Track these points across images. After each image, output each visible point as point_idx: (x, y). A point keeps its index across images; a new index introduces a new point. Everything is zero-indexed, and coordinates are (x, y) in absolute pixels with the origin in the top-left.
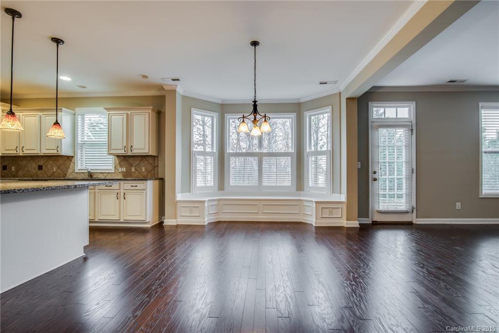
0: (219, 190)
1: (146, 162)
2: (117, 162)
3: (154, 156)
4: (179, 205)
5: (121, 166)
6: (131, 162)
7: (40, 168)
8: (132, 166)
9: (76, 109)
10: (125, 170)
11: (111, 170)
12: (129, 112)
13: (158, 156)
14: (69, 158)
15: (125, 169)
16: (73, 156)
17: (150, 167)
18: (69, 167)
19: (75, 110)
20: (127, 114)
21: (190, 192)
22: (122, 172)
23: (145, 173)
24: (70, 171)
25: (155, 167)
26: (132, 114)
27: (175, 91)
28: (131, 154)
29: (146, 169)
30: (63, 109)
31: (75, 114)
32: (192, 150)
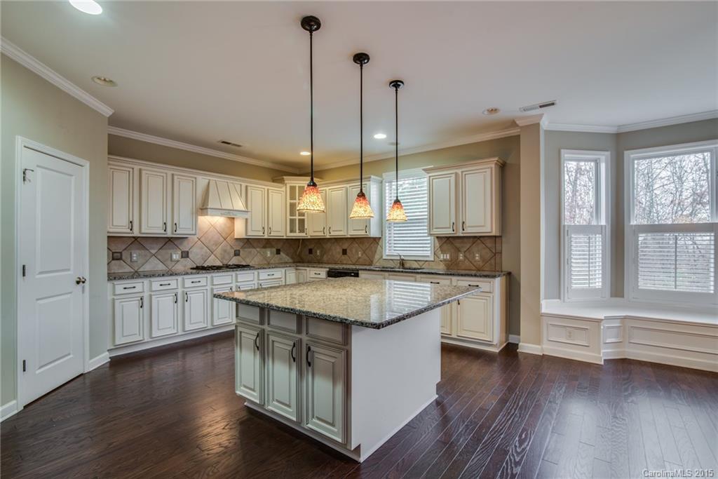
0: (611, 296)
1: (481, 246)
2: (438, 245)
3: (495, 237)
4: (545, 321)
5: (443, 252)
6: (458, 245)
7: (344, 252)
8: (459, 251)
9: (384, 174)
10: (448, 257)
11: (428, 256)
12: (459, 171)
13: (500, 237)
14: (376, 240)
15: (448, 255)
16: (380, 238)
17: (488, 255)
18: (376, 252)
19: (381, 177)
20: (456, 174)
21: (559, 298)
22: (445, 260)
23: (481, 264)
24: (377, 257)
25: (497, 254)
26: (464, 173)
27: (537, 125)
28: (462, 235)
29: (481, 257)
30: (372, 177)
31: (382, 182)
32: (562, 224)
